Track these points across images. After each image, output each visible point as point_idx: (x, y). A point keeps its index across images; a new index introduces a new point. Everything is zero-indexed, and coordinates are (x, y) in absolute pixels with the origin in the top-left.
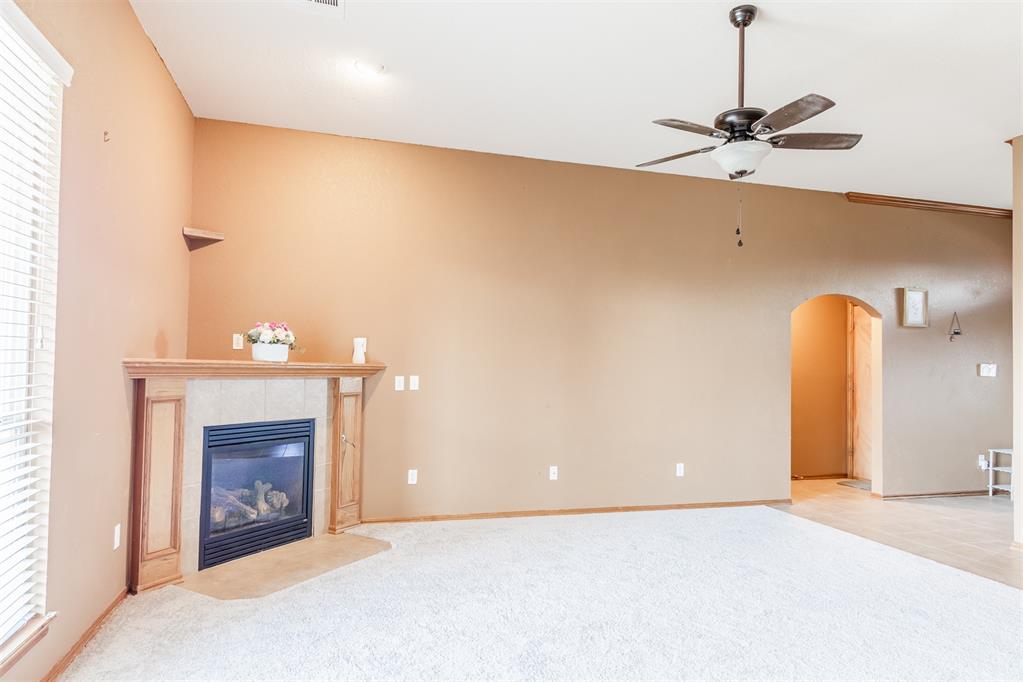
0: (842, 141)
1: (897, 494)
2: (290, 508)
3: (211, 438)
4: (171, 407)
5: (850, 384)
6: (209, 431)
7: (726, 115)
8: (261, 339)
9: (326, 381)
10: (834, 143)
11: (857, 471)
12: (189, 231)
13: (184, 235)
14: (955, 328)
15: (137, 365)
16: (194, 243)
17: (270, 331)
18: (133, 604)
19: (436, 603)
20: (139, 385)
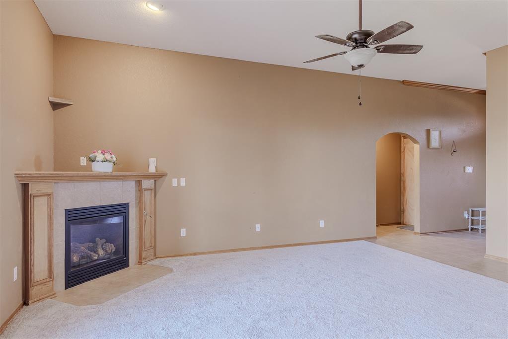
0: (412, 49)
1: (427, 232)
2: (116, 253)
3: (69, 216)
4: (45, 199)
5: (402, 178)
6: (68, 212)
7: (352, 34)
8: (97, 159)
9: (134, 182)
10: (408, 50)
11: (406, 221)
12: (52, 99)
13: (49, 101)
14: (454, 149)
15: (24, 175)
16: (55, 106)
17: (102, 155)
18: (27, 311)
19: (200, 301)
20: (25, 187)
